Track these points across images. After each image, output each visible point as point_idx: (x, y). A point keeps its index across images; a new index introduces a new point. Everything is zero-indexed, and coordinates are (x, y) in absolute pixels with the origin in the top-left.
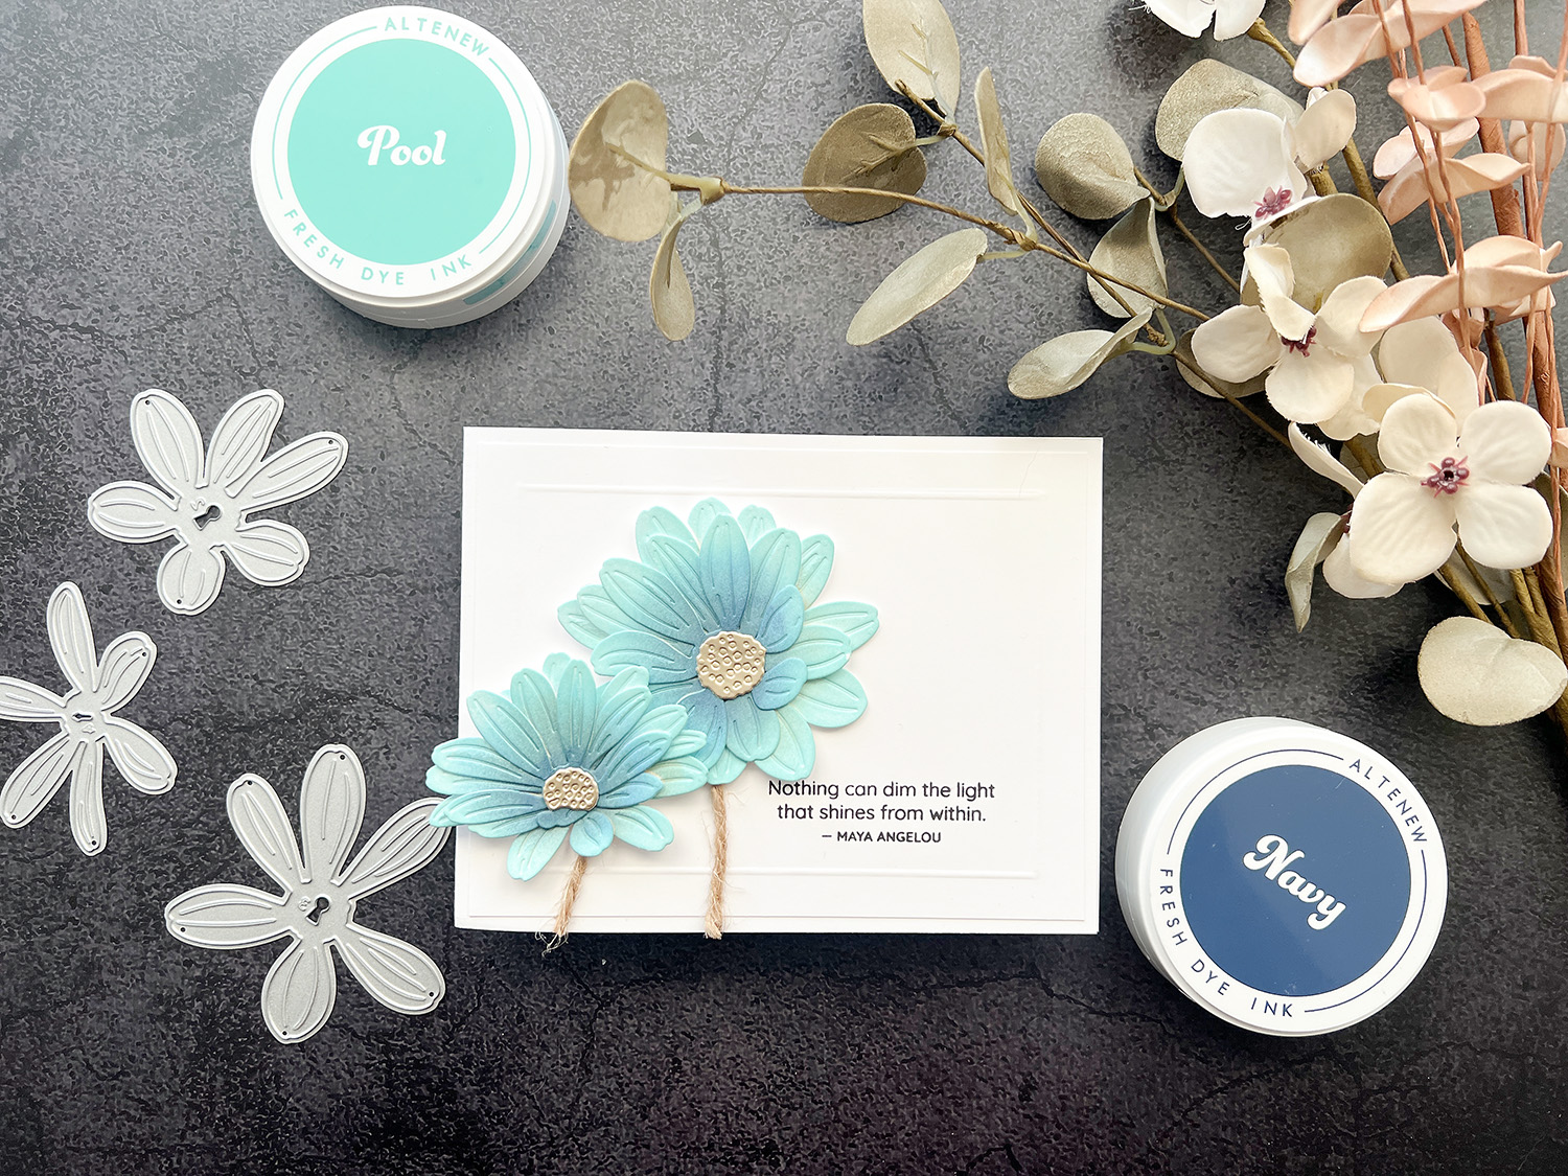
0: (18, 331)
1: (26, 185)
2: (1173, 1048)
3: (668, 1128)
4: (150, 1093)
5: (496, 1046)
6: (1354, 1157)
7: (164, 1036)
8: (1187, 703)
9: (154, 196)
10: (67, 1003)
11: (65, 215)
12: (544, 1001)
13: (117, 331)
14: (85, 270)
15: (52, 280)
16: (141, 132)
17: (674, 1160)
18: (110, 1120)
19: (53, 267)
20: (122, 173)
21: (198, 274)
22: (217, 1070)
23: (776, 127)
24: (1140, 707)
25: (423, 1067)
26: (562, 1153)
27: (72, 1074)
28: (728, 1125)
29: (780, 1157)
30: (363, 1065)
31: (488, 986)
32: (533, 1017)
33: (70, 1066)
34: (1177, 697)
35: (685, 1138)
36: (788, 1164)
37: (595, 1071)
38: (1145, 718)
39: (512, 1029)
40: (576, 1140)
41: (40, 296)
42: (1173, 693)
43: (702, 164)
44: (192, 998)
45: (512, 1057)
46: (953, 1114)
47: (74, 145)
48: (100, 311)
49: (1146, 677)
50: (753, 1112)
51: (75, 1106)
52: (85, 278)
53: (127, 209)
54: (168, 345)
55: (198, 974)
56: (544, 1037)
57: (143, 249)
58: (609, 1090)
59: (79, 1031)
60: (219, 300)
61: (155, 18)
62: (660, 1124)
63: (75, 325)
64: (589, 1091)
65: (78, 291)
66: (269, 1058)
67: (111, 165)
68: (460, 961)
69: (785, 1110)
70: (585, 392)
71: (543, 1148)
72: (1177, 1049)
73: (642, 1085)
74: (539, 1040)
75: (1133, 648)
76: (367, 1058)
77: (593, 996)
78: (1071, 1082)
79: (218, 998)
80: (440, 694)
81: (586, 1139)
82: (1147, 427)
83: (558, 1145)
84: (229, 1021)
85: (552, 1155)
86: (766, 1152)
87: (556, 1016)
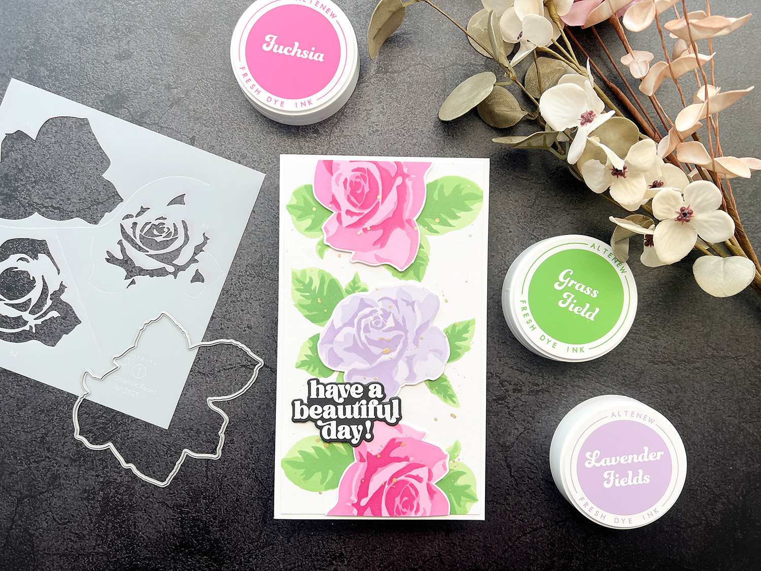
0: (28, 208)
1: (31, 146)
2: (509, 516)
3: (298, 546)
4: (80, 530)
5: (227, 511)
6: (584, 561)
7: (87, 506)
8: (517, 372)
9: (86, 152)
10: (45, 492)
11: (48, 159)
12: (247, 493)
13: (71, 208)
14: (56, 183)
15: (42, 187)
16: (81, 124)
17: (301, 560)
18: (63, 542)
19: (43, 181)
20: (72, 142)
21: (104, 185)
22: (109, 521)
23: (350, 128)
24: (498, 373)
25: (197, 519)
26: (254, 556)
27: (47, 523)
28: (324, 546)
29: (345, 559)
30: (171, 519)
31: (224, 486)
32: (242, 499)
33: (46, 519)
34: (513, 369)
35: (305, 550)
36: (348, 562)
37: (268, 522)
38: (500, 378)
39: (234, 505)
40: (260, 551)
41: (37, 194)
42: (511, 367)
43: (318, 143)
44: (99, 491)
45: (233, 516)
46: (418, 542)
47: (52, 129)
48: (63, 200)
49: (500, 361)
50: (334, 540)
51: (48, 536)
52: (57, 186)
53: (75, 157)
54: (91, 215)
55: (101, 480)
56: (247, 508)
57: (81, 174)
58: (274, 530)
59: (50, 504)
60: (113, 196)
61: (86, 76)
62: (295, 544)
63: (52, 206)
64: (265, 530)
65: (53, 192)
66: (132, 516)
67: (68, 138)
68: (213, 476)
69: (347, 540)
70: (268, 238)
71: (246, 554)
72: (511, 515)
73: (288, 528)
74: (245, 509)
75: (495, 349)
76: (173, 516)
77: (268, 491)
78: (467, 529)
79: (110, 490)
80: (205, 364)
81: (264, 550)
82: (502, 256)
83: (252, 553)
84: (115, 500)
85: (250, 557)
86: (339, 557)
87: (252, 499)
